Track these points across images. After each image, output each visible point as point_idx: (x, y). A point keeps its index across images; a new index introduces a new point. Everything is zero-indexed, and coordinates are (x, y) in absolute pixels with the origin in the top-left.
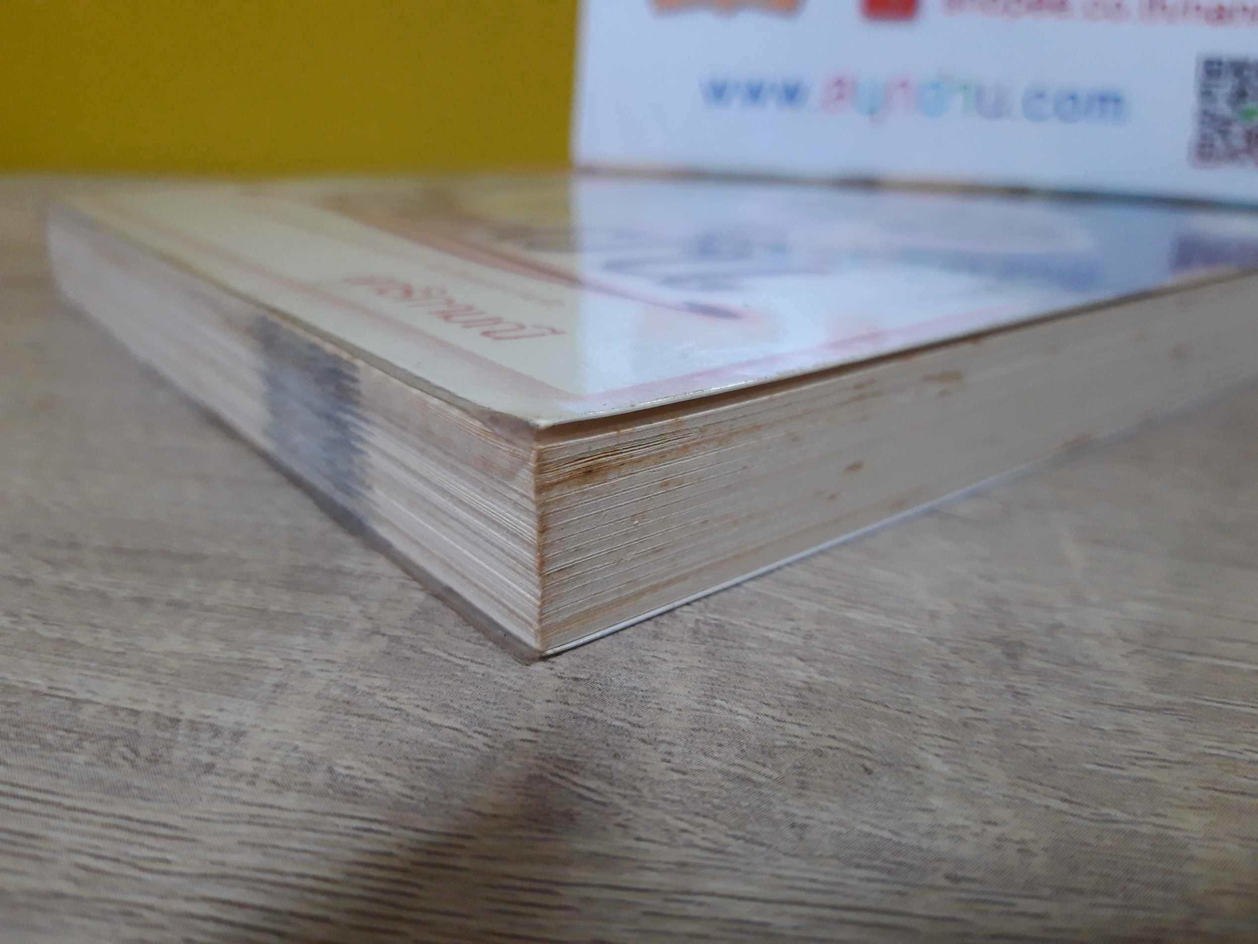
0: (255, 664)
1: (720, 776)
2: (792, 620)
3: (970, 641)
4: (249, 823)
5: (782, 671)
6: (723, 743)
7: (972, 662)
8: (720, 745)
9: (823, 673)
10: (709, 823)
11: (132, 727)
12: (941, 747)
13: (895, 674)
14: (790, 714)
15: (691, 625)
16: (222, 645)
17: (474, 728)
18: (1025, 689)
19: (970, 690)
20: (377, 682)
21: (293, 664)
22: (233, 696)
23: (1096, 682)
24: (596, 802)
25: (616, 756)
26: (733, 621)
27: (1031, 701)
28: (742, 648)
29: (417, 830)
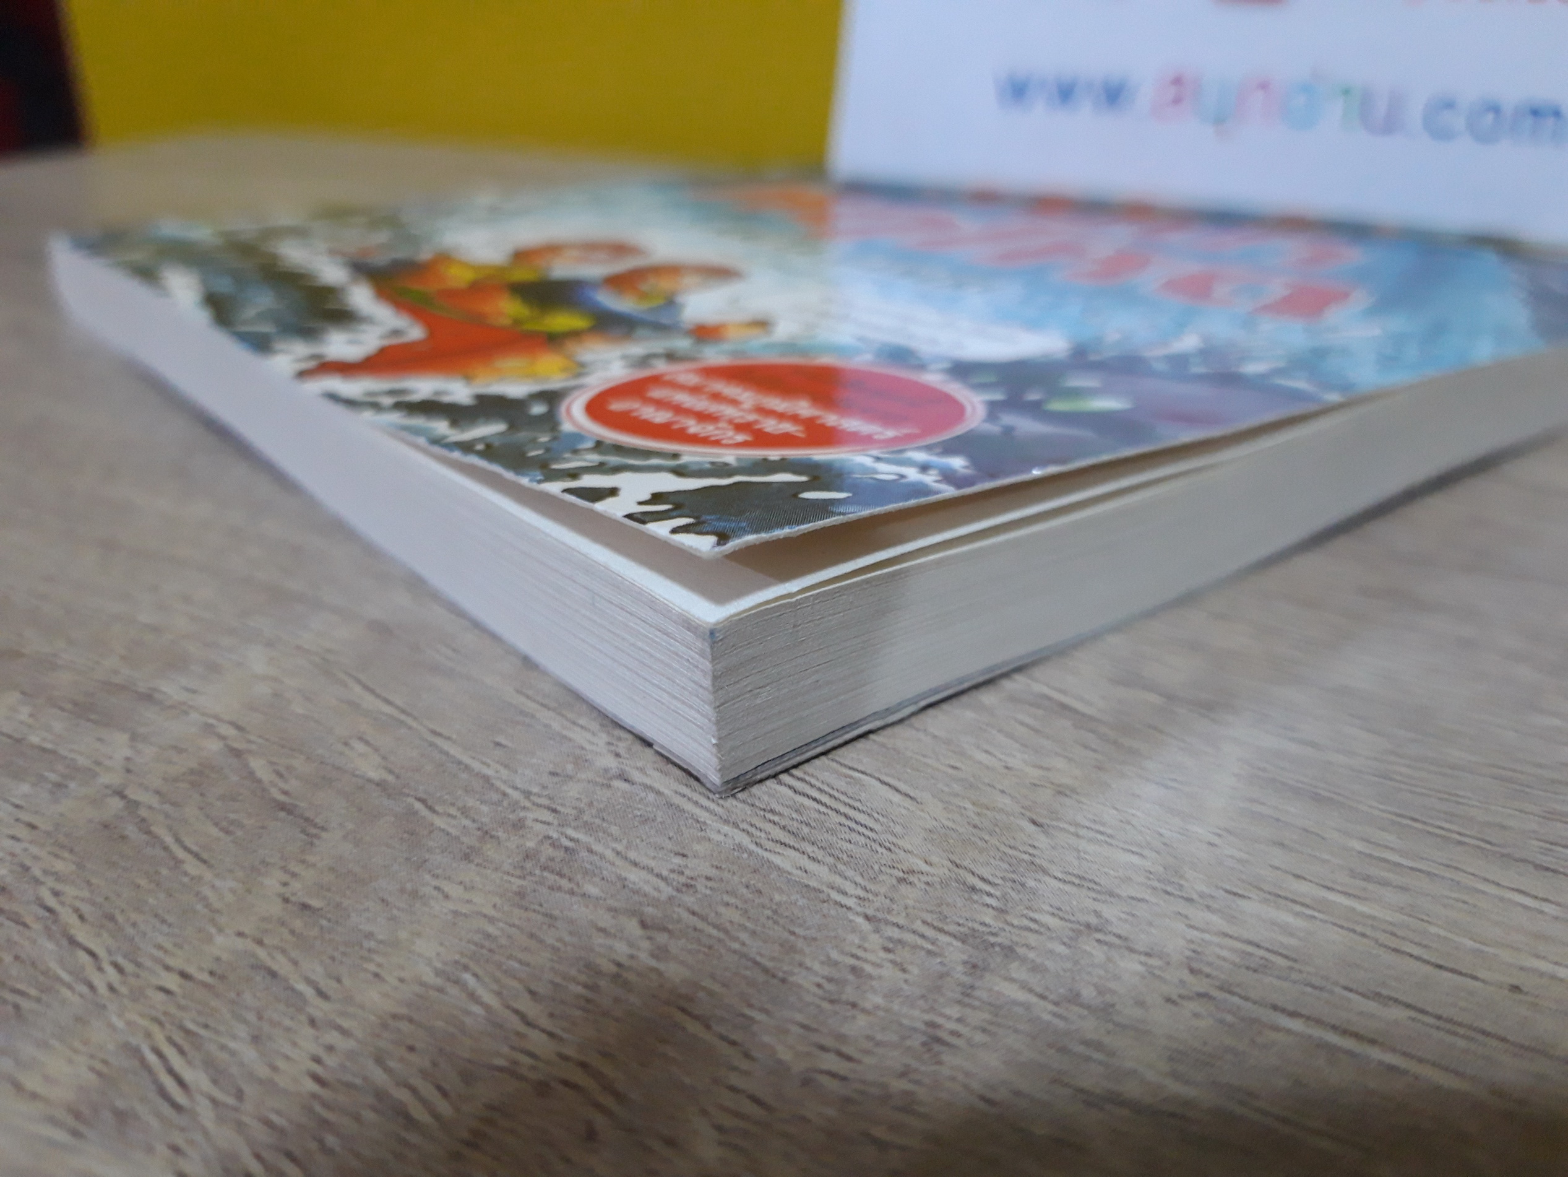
2: (684, 856)
3: (929, 932)
5: (599, 940)
7: (904, 970)
8: (411, 1049)
12: (737, 1115)
13: (766, 971)
15: (531, 845)
18: (954, 1033)
19: (862, 1021)
23: (1087, 1043)
25: (256, 1039)
26: (597, 847)
27: (947, 1058)
28: (572, 893)
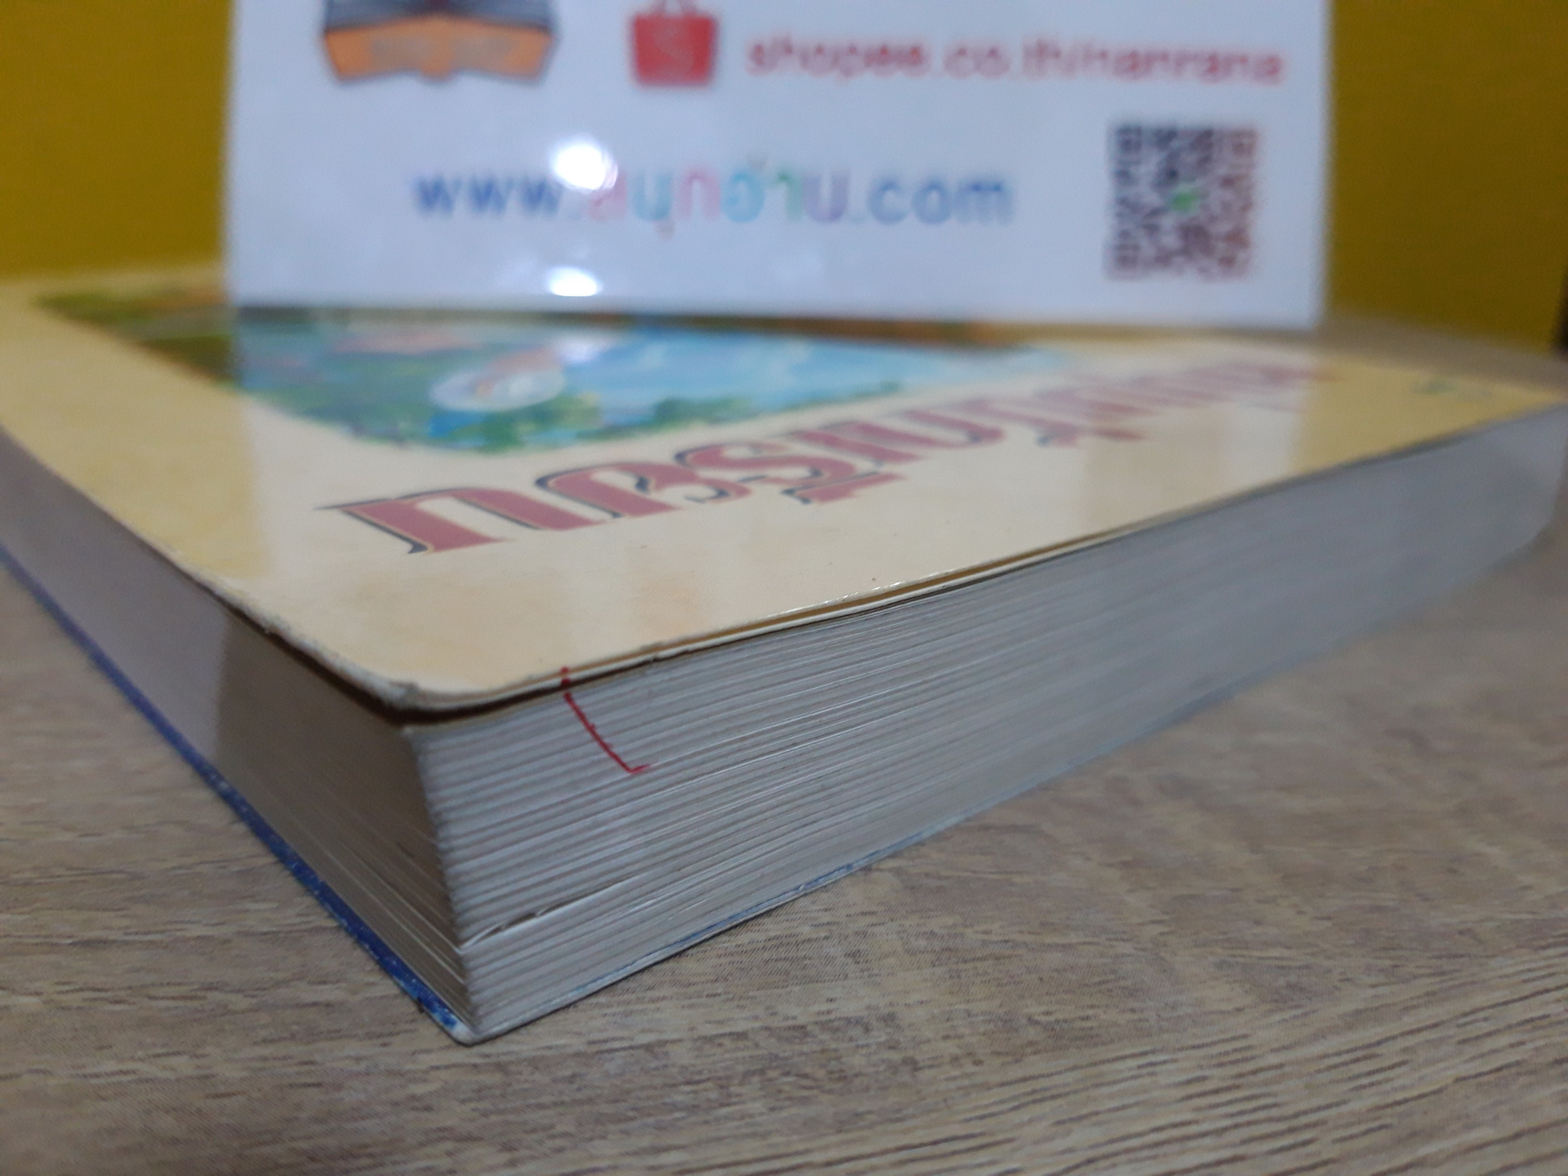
1: (1358, 912)
4: (1034, 1102)
5: (1278, 806)
6: (1320, 881)
9: (1311, 797)
10: (1403, 953)
11: (761, 1052)
14: (1335, 841)
17: (1105, 938)
22: (822, 982)
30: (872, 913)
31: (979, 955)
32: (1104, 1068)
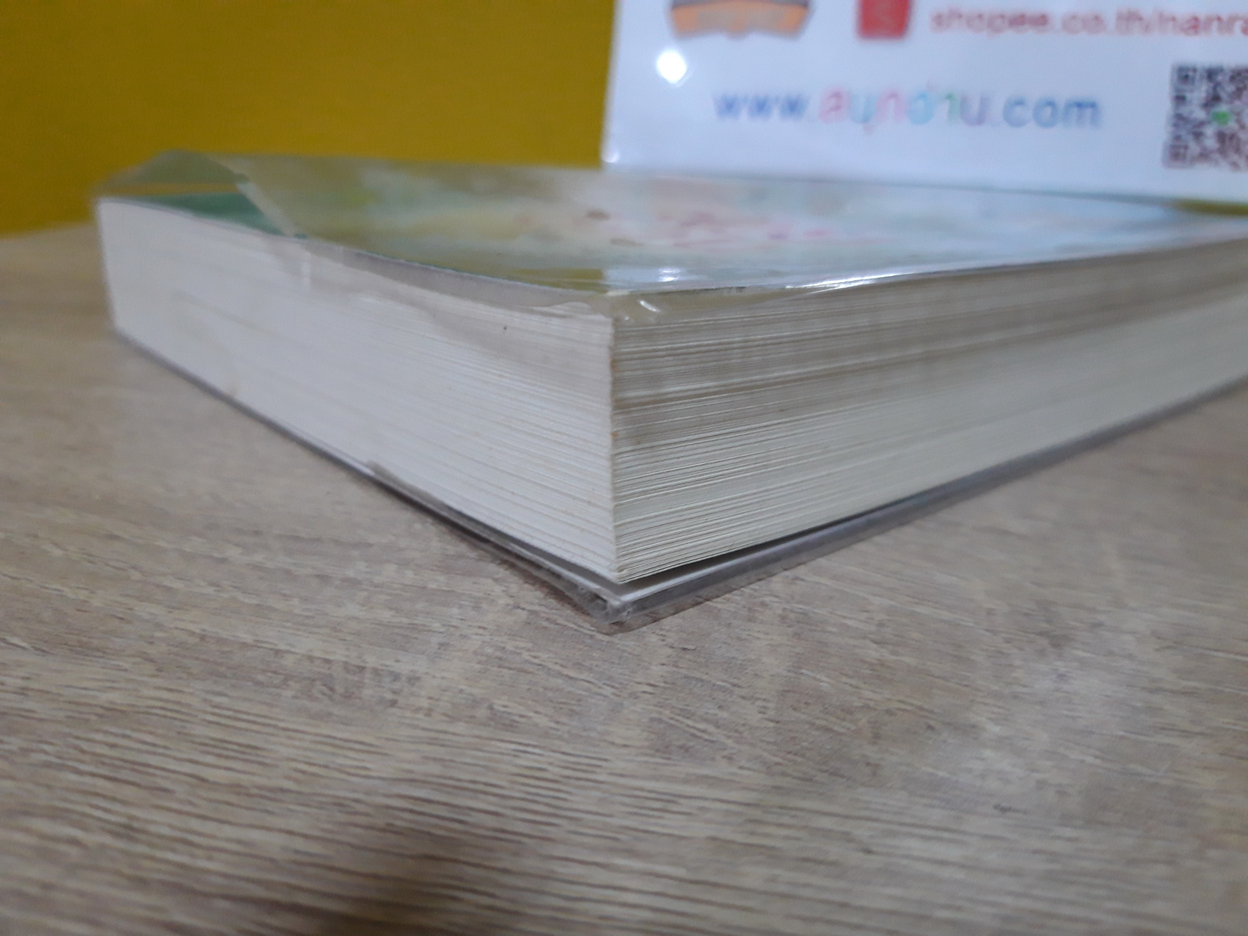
0: (421, 628)
1: (807, 726)
2: (867, 611)
3: (1020, 633)
4: (431, 744)
5: (858, 651)
6: (810, 701)
7: (1022, 649)
8: (807, 703)
9: (893, 653)
10: (799, 759)
11: (328, 672)
12: (993, 713)
13: (955, 656)
14: (865, 683)
16: (392, 613)
17: (604, 682)
18: (1067, 672)
19: (1019, 671)
20: (522, 645)
21: (452, 629)
22: (406, 651)
23: (1132, 670)
24: (706, 740)
26: (815, 611)
27: (1072, 681)
28: (824, 632)
29: (564, 753)
30: (484, 628)
31: (513, 666)
32: (493, 743)
